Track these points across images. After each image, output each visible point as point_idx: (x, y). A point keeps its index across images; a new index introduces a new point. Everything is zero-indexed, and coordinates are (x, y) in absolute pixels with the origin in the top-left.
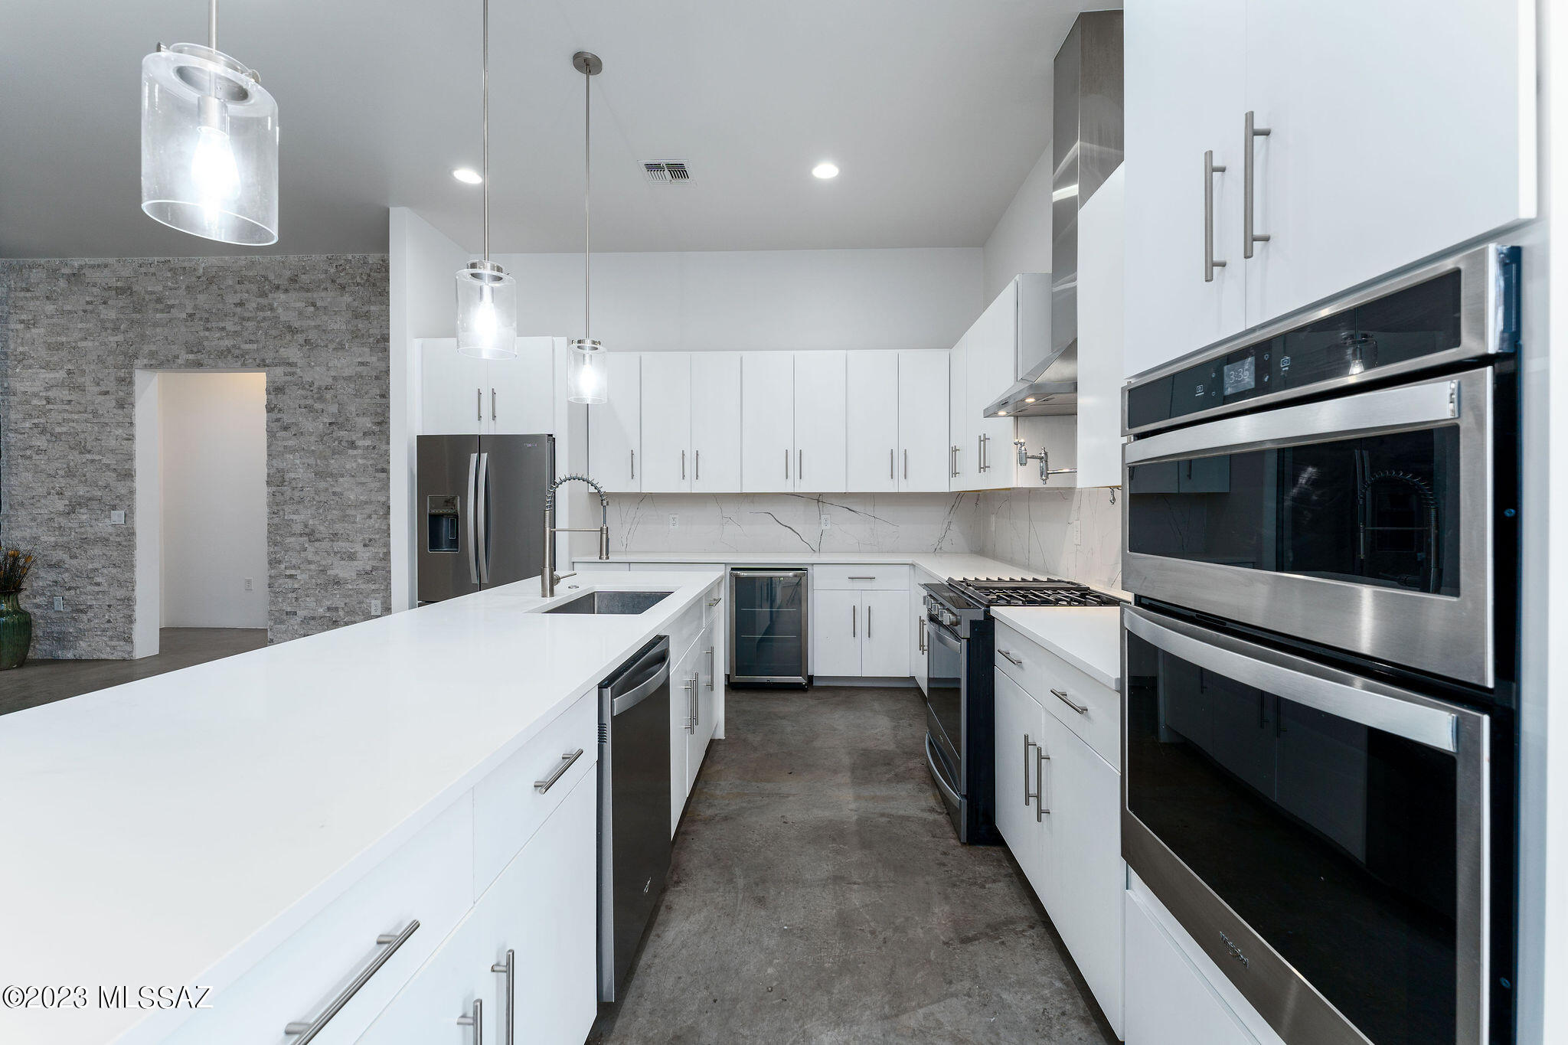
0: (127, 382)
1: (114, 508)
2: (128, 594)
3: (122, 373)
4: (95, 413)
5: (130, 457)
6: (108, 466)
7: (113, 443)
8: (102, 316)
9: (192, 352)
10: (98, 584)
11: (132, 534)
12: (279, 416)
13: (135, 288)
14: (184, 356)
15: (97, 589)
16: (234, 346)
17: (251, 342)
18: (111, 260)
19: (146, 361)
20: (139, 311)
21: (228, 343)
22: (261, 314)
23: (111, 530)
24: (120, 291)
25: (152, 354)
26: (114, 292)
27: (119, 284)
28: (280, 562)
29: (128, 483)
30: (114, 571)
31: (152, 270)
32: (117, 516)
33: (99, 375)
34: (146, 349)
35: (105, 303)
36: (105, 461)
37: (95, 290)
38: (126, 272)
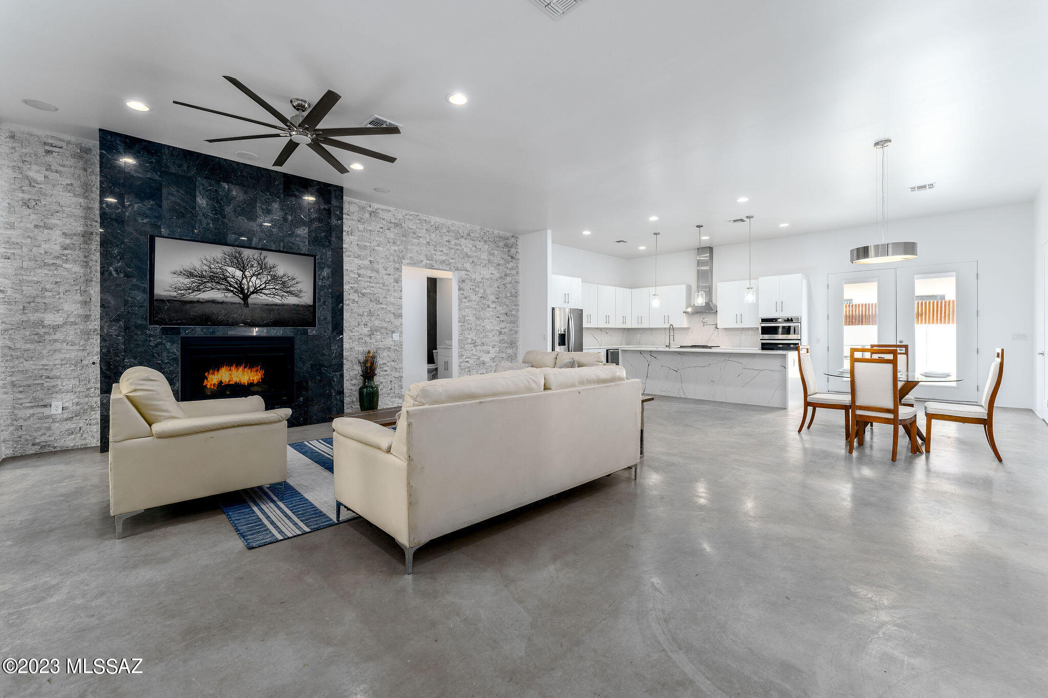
0: (398, 270)
1: (393, 332)
2: (401, 375)
3: (397, 266)
4: (384, 284)
5: (400, 307)
6: (390, 311)
7: (392, 300)
8: (387, 236)
9: (429, 259)
10: (386, 371)
11: (401, 345)
12: (463, 292)
13: (403, 225)
14: (425, 261)
15: (385, 373)
16: (446, 260)
17: (452, 259)
18: (392, 209)
19: (408, 261)
20: (405, 236)
21: (444, 258)
22: (457, 247)
23: (392, 343)
24: (396, 225)
25: (411, 258)
26: (393, 225)
27: (396, 221)
28: (463, 356)
29: (400, 320)
30: (393, 364)
31: (411, 218)
32: (396, 336)
33: (386, 265)
34: (409, 255)
35: (389, 229)
36: (389, 308)
37: (384, 222)
38: (400, 216)
